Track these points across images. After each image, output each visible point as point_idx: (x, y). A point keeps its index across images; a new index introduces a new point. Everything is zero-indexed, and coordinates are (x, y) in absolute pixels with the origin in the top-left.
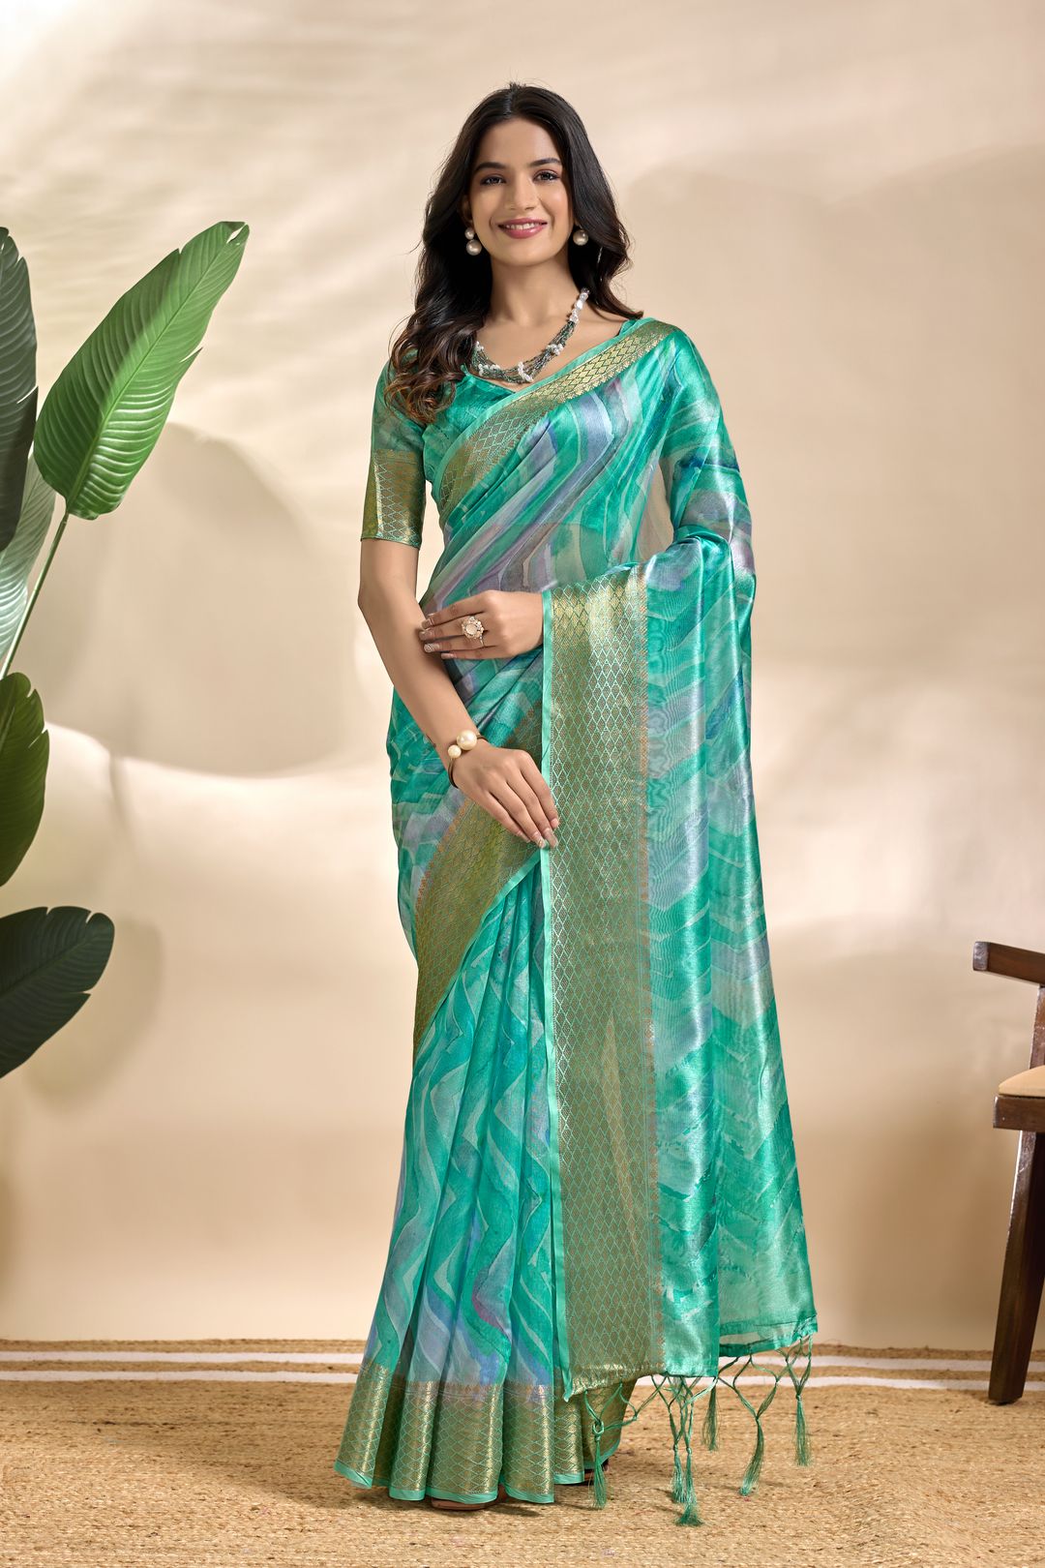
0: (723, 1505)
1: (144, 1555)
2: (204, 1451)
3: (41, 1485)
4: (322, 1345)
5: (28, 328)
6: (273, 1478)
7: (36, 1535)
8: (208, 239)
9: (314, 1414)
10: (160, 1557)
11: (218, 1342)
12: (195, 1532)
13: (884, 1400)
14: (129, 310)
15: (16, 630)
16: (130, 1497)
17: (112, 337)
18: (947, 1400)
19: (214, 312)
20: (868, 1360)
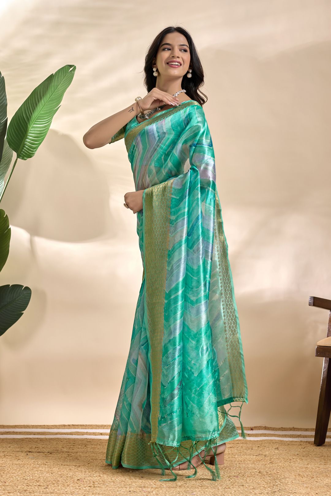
0: (229, 479)
2: (61, 461)
3: (9, 472)
4: (98, 427)
5: (4, 99)
6: (84, 470)
7: (8, 488)
8: (63, 71)
9: (97, 449)
11: (65, 426)
12: (59, 487)
13: (280, 445)
14: (37, 93)
16: (38, 476)
17: (32, 102)
18: (300, 445)
19: (65, 94)
20: (275, 431)
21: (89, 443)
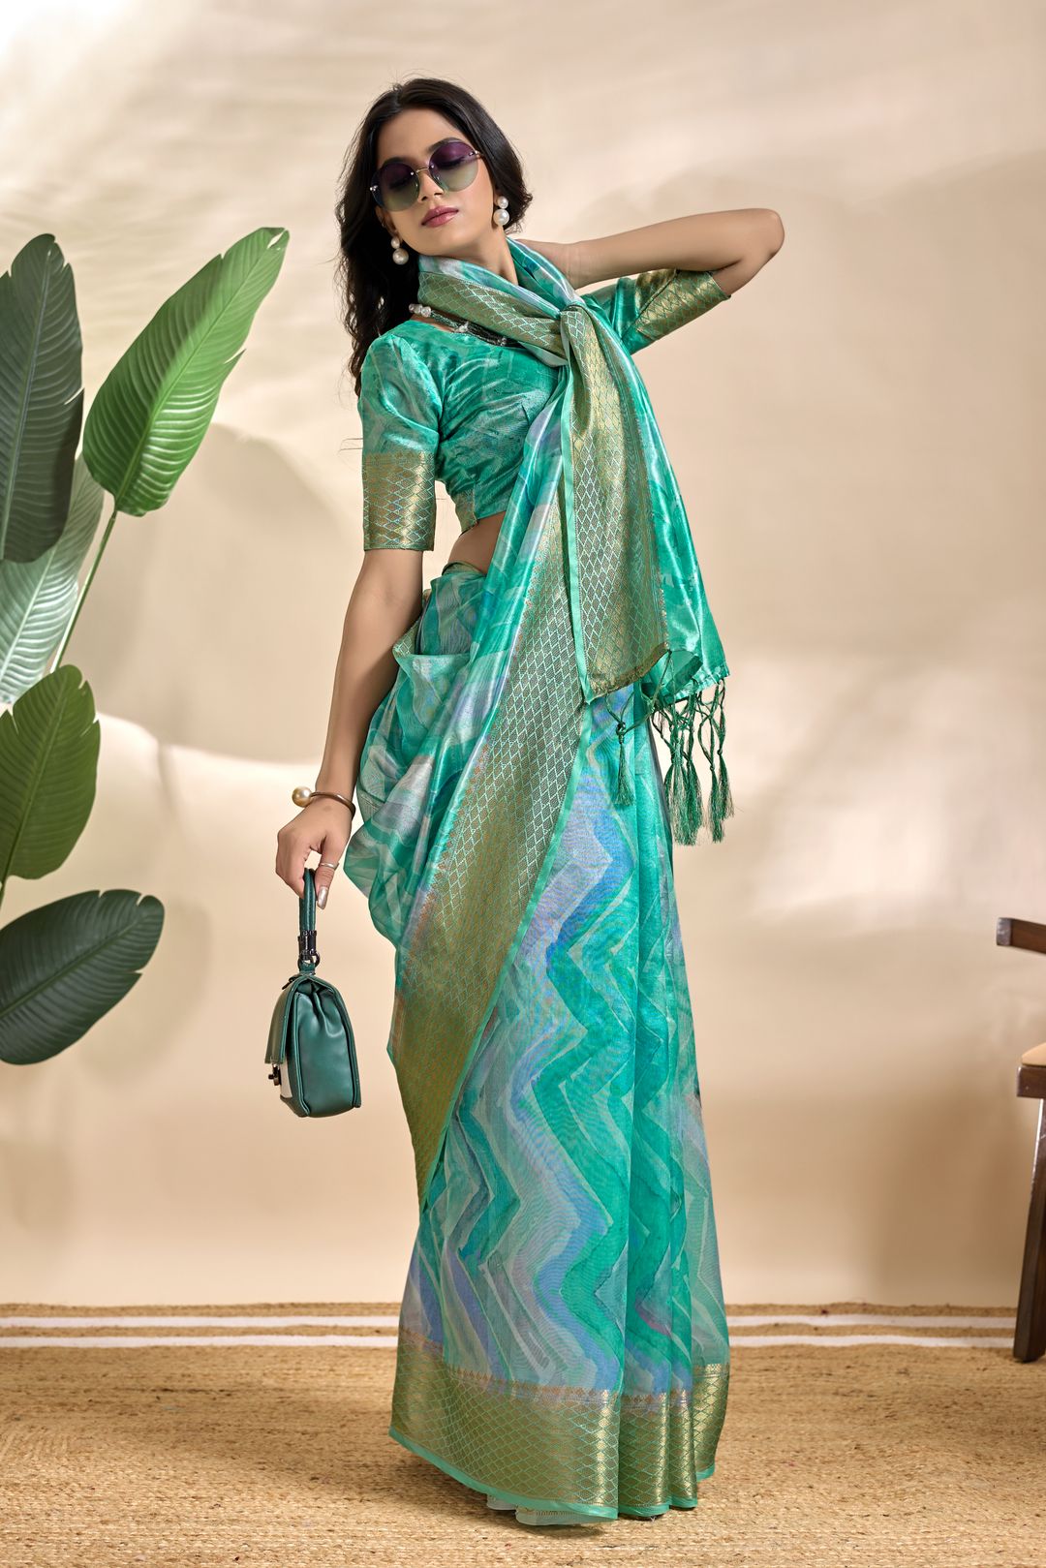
0: (768, 1470)
1: (208, 1527)
2: (260, 1418)
3: (104, 1455)
4: (368, 1308)
5: (74, 333)
6: (330, 1446)
7: (102, 1507)
8: (249, 246)
9: (366, 1379)
10: (223, 1530)
11: (268, 1306)
12: (257, 1503)
13: (913, 1359)
14: (174, 314)
15: (66, 625)
16: (191, 1468)
17: (157, 340)
18: (973, 1358)
19: (257, 315)
20: (893, 1318)
21: (342, 1360)
